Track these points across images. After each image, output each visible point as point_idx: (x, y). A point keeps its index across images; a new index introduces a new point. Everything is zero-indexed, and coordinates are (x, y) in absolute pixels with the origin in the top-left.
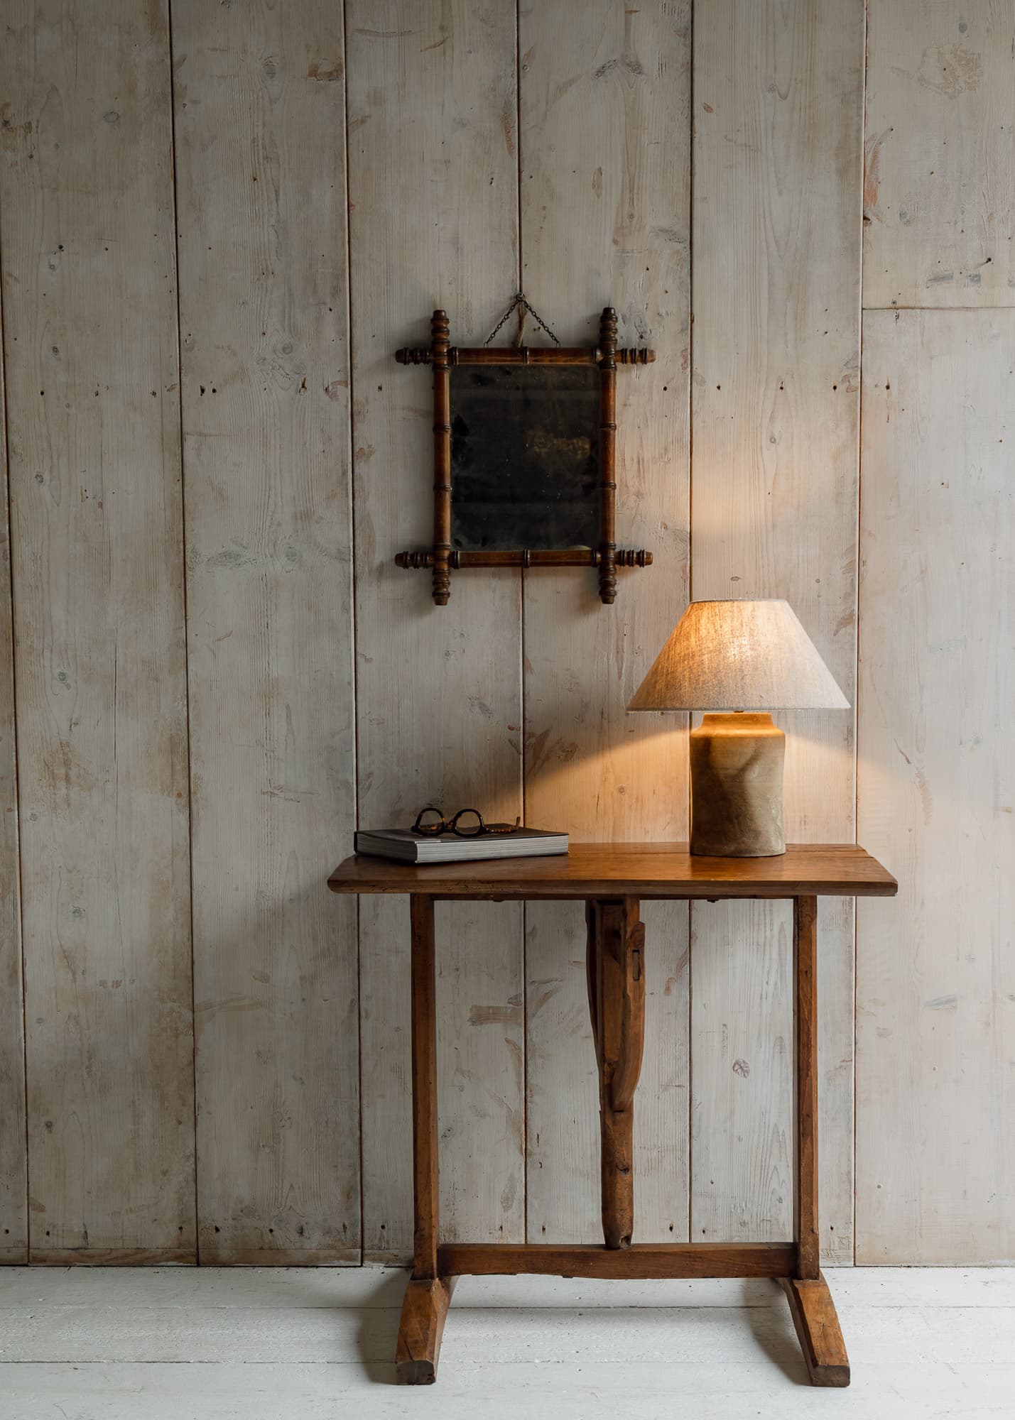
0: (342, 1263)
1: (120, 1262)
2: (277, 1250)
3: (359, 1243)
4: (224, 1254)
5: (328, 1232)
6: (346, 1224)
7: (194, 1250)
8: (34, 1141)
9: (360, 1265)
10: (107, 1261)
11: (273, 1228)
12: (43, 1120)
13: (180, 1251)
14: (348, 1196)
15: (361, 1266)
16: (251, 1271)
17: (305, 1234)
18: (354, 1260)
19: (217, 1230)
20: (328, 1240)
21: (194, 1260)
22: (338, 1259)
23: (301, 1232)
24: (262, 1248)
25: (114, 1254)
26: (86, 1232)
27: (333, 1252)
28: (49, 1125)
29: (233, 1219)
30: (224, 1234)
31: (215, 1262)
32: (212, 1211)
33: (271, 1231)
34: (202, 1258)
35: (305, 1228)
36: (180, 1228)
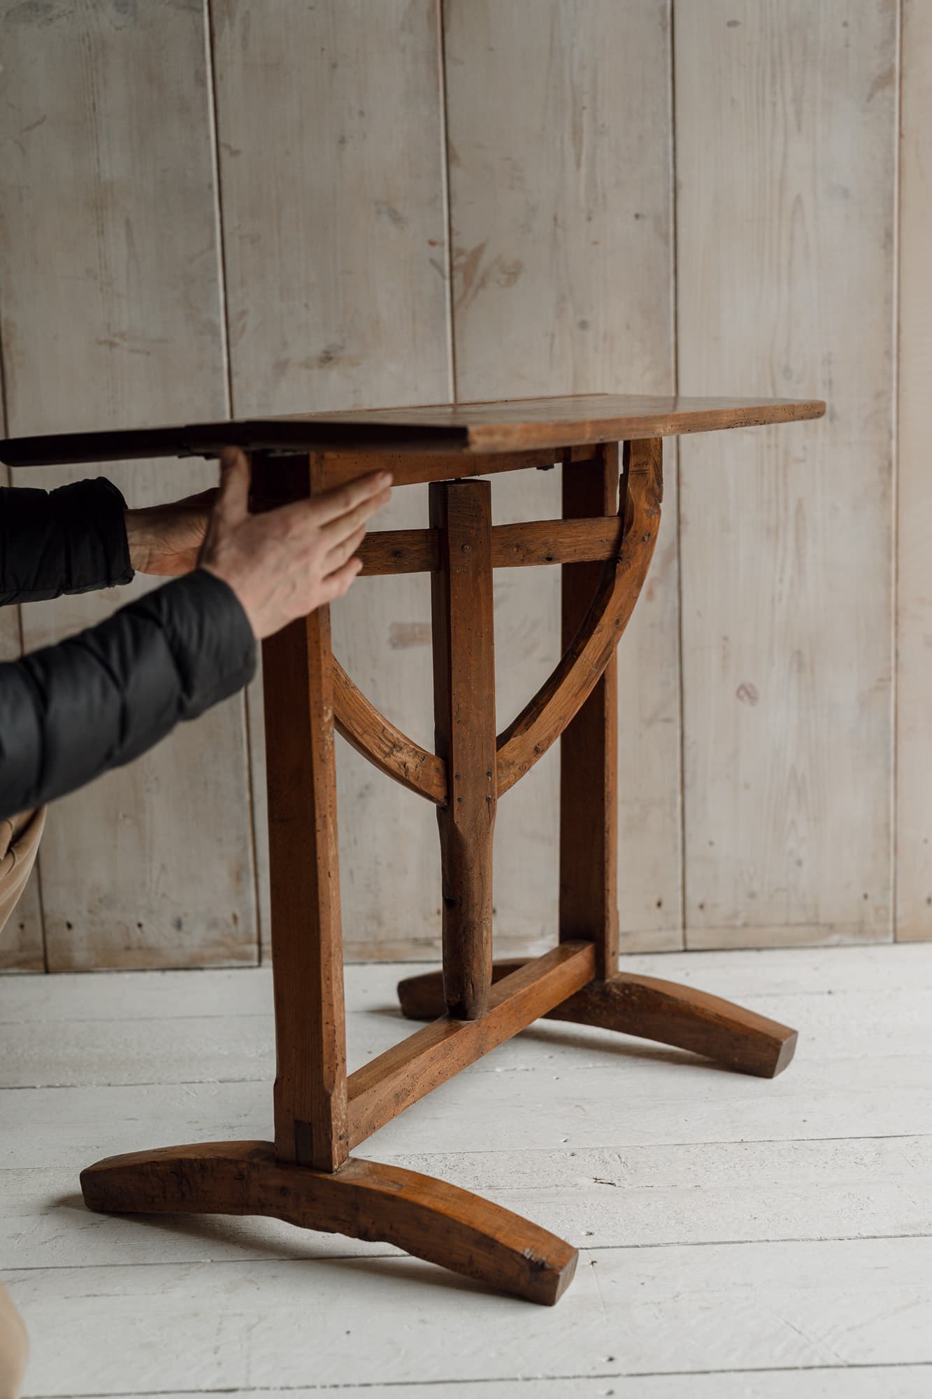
0: (235, 963)
2: (150, 950)
3: (255, 938)
4: (80, 956)
5: (213, 924)
6: (238, 914)
7: (41, 953)
9: (256, 963)
11: (142, 920)
13: (24, 955)
14: (238, 877)
15: (259, 966)
16: (115, 977)
17: (185, 927)
18: (245, 956)
19: (69, 926)
20: (215, 935)
21: (41, 965)
22: (229, 958)
23: (179, 925)
24: (128, 948)
27: (221, 950)
29: (90, 911)
30: (79, 932)
31: (69, 968)
32: (60, 902)
33: (140, 925)
34: (51, 962)
35: (184, 920)
36: (22, 926)
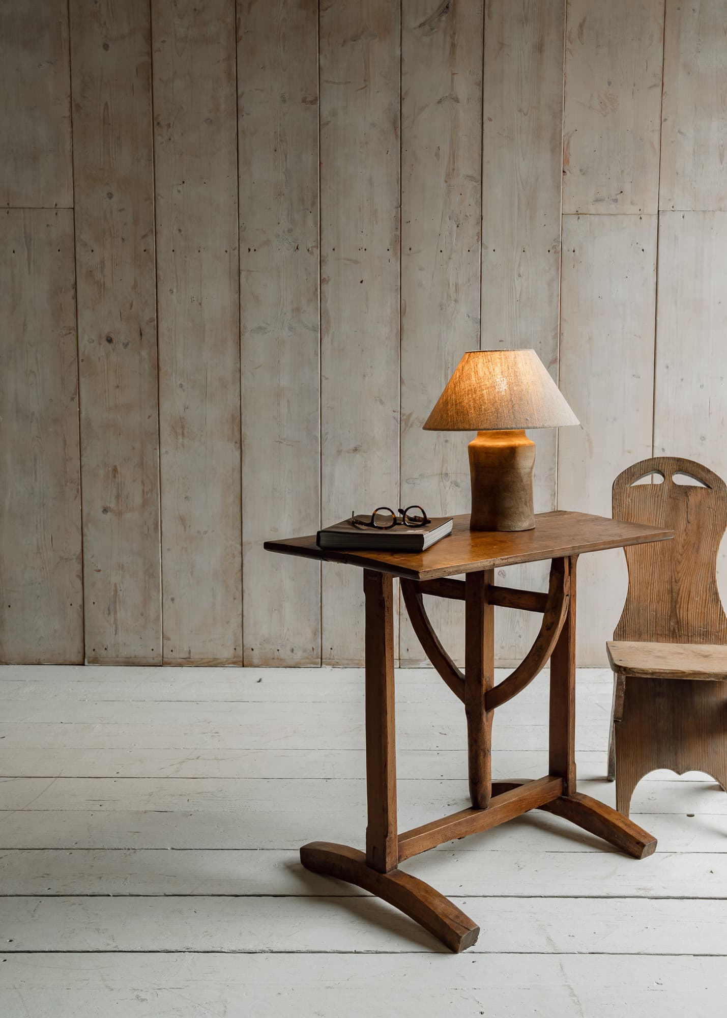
0: (312, 666)
1: (206, 664)
2: (281, 660)
3: (320, 656)
4: (256, 661)
5: (305, 651)
6: (314, 647)
7: (242, 659)
8: (166, 607)
9: (320, 666)
10: (200, 664)
11: (279, 649)
12: (170, 597)
13: (235, 660)
14: (315, 634)
15: (321, 667)
16: (268, 669)
17: (294, 652)
18: (317, 664)
19: (252, 650)
20: (305, 655)
21: (241, 664)
22: (310, 663)
23: (292, 651)
24: (273, 659)
25: (203, 661)
26: (190, 651)
27: (307, 661)
28: (173, 600)
29: (260, 645)
30: (256, 652)
31: (251, 665)
32: (250, 641)
33: (278, 650)
34: (245, 663)
35: (294, 648)
36: (235, 649)
